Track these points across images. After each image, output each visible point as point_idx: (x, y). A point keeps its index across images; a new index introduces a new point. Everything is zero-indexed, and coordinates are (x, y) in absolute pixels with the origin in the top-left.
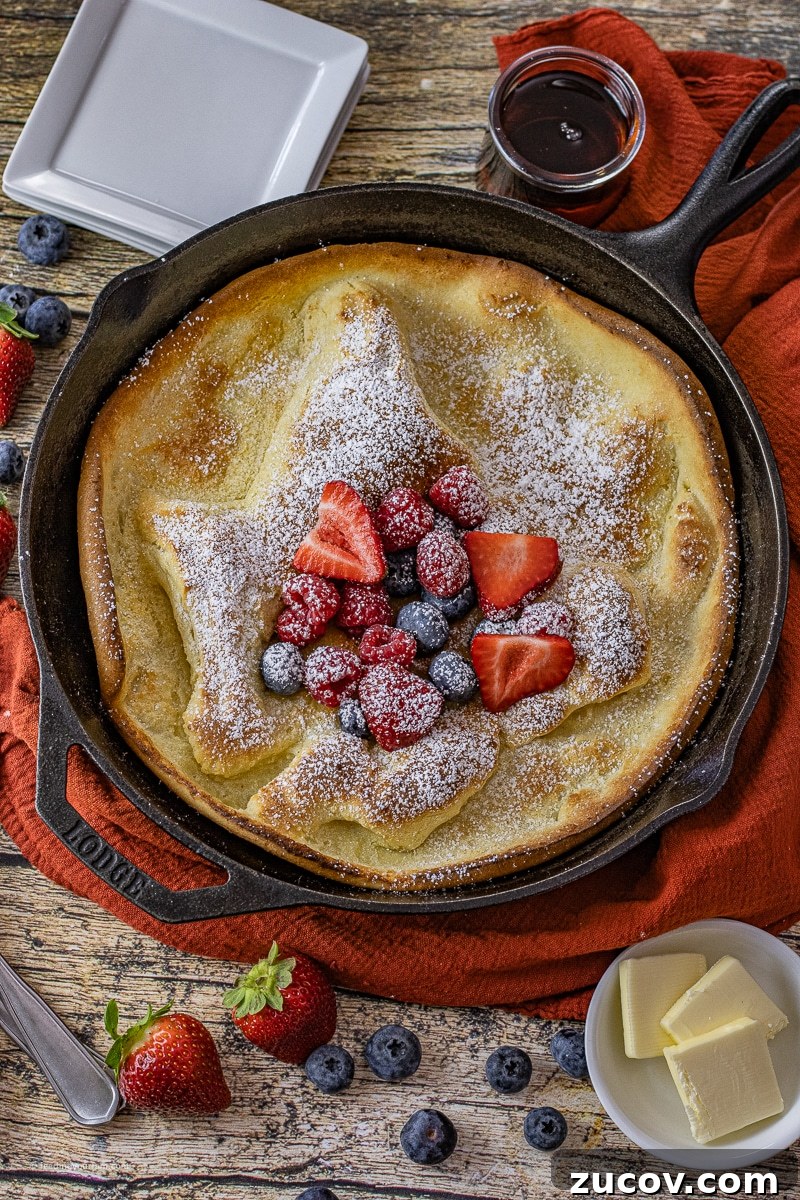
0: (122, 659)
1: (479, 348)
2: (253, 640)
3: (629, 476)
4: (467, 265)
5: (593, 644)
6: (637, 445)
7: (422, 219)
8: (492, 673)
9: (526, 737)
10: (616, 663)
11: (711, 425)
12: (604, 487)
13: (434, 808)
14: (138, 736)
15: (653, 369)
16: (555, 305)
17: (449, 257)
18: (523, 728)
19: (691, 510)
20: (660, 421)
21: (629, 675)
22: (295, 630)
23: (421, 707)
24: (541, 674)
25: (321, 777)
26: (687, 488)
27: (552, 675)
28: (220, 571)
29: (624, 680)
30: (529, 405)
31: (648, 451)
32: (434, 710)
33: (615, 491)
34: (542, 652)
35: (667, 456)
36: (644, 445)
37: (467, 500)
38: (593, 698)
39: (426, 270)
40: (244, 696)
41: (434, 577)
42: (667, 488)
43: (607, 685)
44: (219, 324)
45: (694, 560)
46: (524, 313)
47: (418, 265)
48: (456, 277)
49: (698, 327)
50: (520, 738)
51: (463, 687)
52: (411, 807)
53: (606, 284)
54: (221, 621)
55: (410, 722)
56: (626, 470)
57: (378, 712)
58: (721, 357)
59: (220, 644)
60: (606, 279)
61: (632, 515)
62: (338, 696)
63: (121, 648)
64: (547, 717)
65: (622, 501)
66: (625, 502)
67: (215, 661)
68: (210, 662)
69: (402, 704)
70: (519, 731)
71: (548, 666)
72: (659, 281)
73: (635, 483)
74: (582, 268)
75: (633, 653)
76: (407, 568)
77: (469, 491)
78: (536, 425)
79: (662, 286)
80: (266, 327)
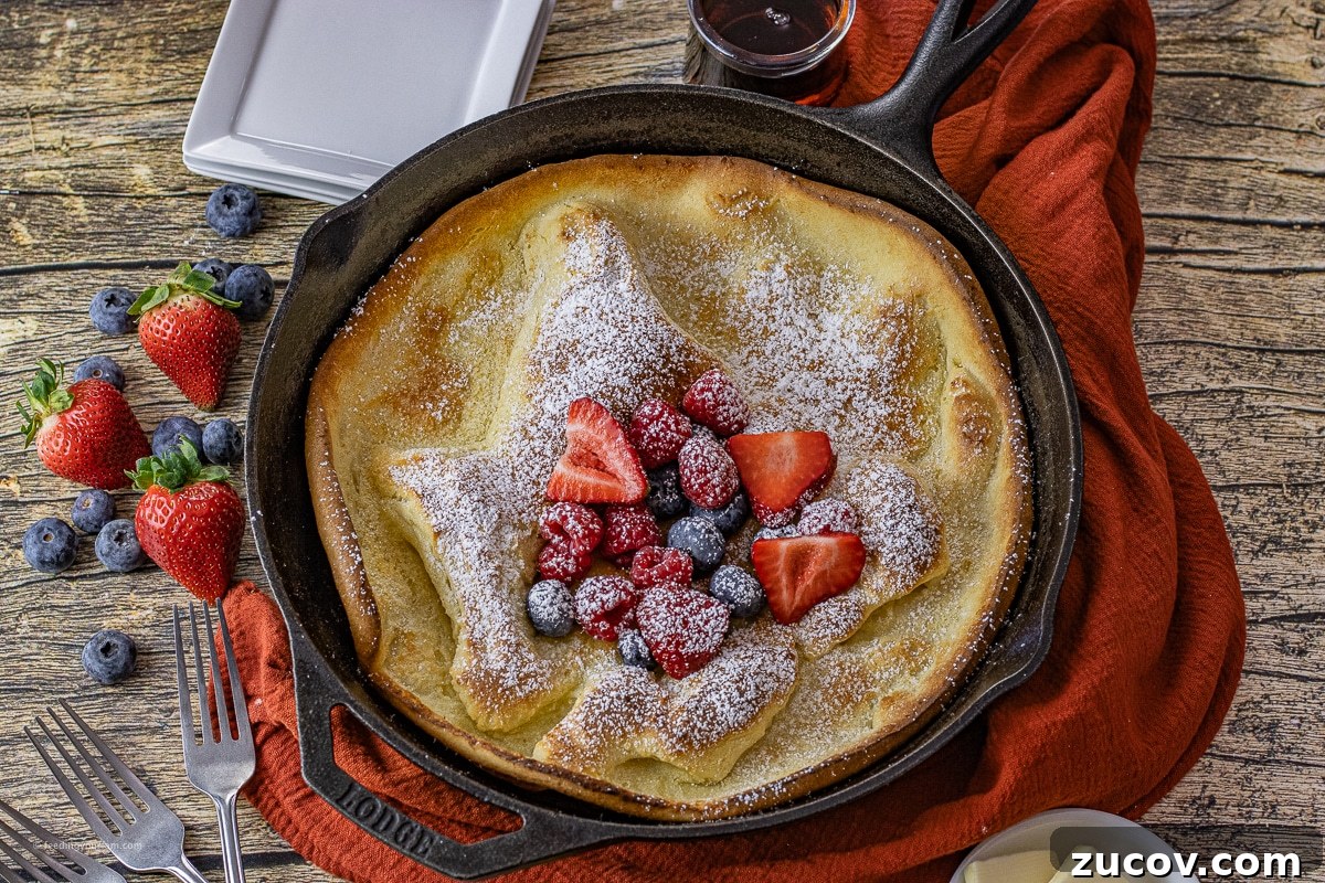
0: (376, 614)
1: (714, 255)
2: (515, 581)
3: (894, 360)
4: (689, 168)
5: (882, 535)
6: (898, 327)
7: (634, 125)
8: (778, 580)
9: (825, 645)
10: (910, 550)
11: (973, 288)
12: (869, 376)
13: (736, 729)
14: (404, 695)
15: (903, 242)
16: (787, 195)
17: (668, 162)
18: (821, 635)
19: (966, 384)
20: (918, 296)
21: (926, 562)
22: (558, 564)
23: (706, 623)
24: (831, 576)
25: (609, 712)
26: (957, 365)
27: (843, 574)
28: (469, 511)
29: (921, 568)
30: (776, 304)
31: (910, 331)
32: (722, 625)
33: (882, 379)
34: (829, 551)
35: (932, 334)
36: (905, 324)
37: (724, 404)
38: (891, 594)
39: (644, 178)
40: (513, 640)
41: (701, 485)
42: (936, 369)
43: (904, 577)
44: (434, 263)
45: (977, 435)
46: (755, 209)
47: (636, 174)
48: (678, 183)
49: (944, 190)
50: (819, 647)
51: (749, 598)
52: (711, 731)
53: (839, 164)
54: (477, 563)
55: (697, 641)
56: (890, 355)
57: (661, 635)
58: (972, 216)
59: (480, 588)
60: (838, 159)
61: (904, 402)
62: (615, 628)
63: (374, 602)
64: (845, 620)
65: (890, 388)
66: (895, 390)
67: (477, 607)
68: (472, 609)
69: (685, 623)
70: (816, 640)
71: (837, 566)
72: (895, 149)
73: (901, 367)
74: (811, 152)
75: (927, 538)
76: (670, 484)
77: (726, 394)
78: (786, 325)
79: (898, 153)
80: (484, 262)
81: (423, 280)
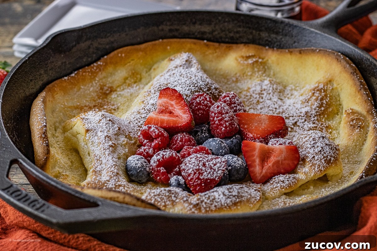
0: (48, 145)
1: (237, 81)
2: (122, 154)
3: (318, 107)
5: (308, 149)
6: (320, 94)
8: (254, 161)
9: (277, 192)
10: (322, 153)
12: (306, 114)
13: (226, 207)
18: (274, 186)
19: (352, 110)
20: (330, 81)
21: (330, 159)
22: (145, 150)
23: (215, 165)
24: (282, 164)
25: (159, 195)
27: (288, 164)
28: (104, 124)
29: (328, 162)
30: (263, 92)
31: (326, 95)
32: (223, 166)
33: (312, 114)
34: (281, 151)
35: (336, 98)
36: (323, 92)
38: (312, 175)
40: (115, 171)
42: (338, 115)
43: (319, 166)
45: (357, 125)
46: (257, 62)
47: (205, 49)
50: (273, 192)
51: (239, 164)
52: (212, 204)
54: (104, 141)
55: (210, 173)
56: (316, 104)
57: (191, 170)
59: (103, 151)
61: (322, 124)
62: (169, 175)
63: (48, 140)
64: (287, 180)
65: (316, 118)
66: (318, 119)
67: (100, 159)
68: (97, 160)
69: (204, 165)
70: (272, 189)
71: (285, 160)
73: (321, 110)
75: (331, 149)
76: (205, 129)
77: (236, 99)
78: (268, 99)
80: (133, 74)
81: (104, 74)
